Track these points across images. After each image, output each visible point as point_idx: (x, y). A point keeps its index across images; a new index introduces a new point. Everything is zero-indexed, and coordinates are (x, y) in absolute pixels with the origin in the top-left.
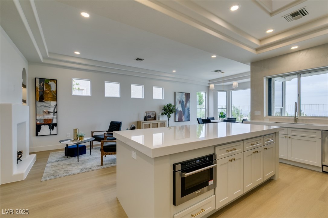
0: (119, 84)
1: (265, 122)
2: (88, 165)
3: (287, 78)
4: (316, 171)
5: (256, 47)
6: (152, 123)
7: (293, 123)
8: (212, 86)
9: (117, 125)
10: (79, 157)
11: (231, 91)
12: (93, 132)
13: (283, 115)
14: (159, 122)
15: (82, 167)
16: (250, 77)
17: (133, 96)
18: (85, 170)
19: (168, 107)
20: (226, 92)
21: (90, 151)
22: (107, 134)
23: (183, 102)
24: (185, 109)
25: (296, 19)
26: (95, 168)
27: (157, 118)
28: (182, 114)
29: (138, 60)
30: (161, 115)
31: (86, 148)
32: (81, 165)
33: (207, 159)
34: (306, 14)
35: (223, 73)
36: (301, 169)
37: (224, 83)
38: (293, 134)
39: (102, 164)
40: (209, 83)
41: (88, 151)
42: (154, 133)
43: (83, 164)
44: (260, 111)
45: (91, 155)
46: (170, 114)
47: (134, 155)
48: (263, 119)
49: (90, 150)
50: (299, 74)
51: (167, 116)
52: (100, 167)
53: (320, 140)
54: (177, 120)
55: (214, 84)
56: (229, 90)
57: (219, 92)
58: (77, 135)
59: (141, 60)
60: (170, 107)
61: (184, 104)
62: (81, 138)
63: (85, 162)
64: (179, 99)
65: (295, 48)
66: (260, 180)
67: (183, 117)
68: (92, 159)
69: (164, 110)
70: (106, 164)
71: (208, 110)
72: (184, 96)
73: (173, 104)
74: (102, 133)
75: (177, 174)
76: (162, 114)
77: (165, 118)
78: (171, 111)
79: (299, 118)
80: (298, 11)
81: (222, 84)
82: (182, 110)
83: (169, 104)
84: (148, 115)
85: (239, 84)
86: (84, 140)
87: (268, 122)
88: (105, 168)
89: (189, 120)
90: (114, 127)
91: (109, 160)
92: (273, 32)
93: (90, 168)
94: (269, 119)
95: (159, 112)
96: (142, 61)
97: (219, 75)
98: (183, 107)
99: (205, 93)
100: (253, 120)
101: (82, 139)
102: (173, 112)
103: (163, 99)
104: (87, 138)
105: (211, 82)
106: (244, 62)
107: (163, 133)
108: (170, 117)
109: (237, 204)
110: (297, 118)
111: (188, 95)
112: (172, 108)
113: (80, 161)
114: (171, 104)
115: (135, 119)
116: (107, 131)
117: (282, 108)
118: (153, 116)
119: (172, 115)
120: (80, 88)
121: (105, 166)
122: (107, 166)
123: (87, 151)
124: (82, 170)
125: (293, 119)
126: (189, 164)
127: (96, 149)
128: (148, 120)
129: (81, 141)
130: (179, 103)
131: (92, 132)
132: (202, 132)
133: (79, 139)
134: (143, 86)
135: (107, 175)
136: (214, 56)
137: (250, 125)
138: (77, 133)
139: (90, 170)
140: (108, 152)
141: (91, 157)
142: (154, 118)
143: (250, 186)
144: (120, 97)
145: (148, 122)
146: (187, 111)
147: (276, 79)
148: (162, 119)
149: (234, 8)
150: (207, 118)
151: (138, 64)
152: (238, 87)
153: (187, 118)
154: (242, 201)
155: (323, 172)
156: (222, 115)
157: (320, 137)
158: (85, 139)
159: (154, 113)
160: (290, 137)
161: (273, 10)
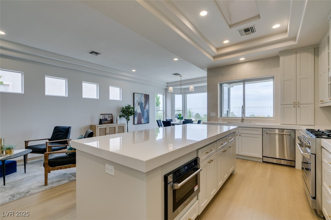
0: (66, 80)
1: (219, 122)
2: (23, 188)
3: (231, 85)
4: (258, 162)
5: (214, 55)
6: (108, 127)
7: (241, 122)
8: (171, 89)
9: (63, 130)
10: (6, 178)
11: (186, 94)
12: (28, 141)
13: (229, 116)
14: (117, 126)
15: (13, 192)
16: (207, 81)
17: (85, 96)
18: (18, 196)
19: (126, 109)
20: (182, 95)
21: (24, 168)
22: (50, 143)
23: (142, 103)
24: (144, 111)
25: (246, 35)
26: (35, 191)
27: (115, 121)
28: (141, 116)
29: (93, 53)
30: (118, 118)
31: (17, 164)
32: (11, 190)
33: (193, 164)
34: (254, 32)
35: (181, 76)
36: (249, 161)
37: (182, 87)
38: (243, 132)
39: (46, 184)
40: (167, 85)
41: (20, 168)
42: (111, 138)
43: (13, 187)
44: (215, 113)
45: (25, 172)
46: (129, 117)
47: (110, 169)
48: (217, 120)
49: (24, 166)
50: (244, 81)
51: (126, 119)
52: (44, 188)
53: (262, 136)
54: (136, 123)
55: (173, 87)
56: (184, 93)
57: (176, 95)
58: (2, 148)
59: (97, 53)
60: (129, 109)
61: (144, 105)
62: (8, 151)
63: (17, 184)
64: (138, 100)
65: (242, 59)
66: (226, 176)
67: (142, 120)
68: (29, 178)
69: (122, 112)
70: (52, 183)
71: (165, 113)
72: (143, 98)
73: (132, 106)
74: (44, 142)
75: (169, 186)
76: (120, 117)
77: (123, 121)
78: (130, 113)
79: (245, 119)
80: (249, 27)
81: (180, 87)
82: (141, 112)
83: (128, 106)
84: (103, 118)
85: (195, 87)
86: (14, 154)
87: (222, 122)
88: (52, 188)
89: (148, 122)
90: (59, 133)
91: (57, 177)
92: (229, 42)
93: (27, 192)
94: (222, 120)
95: (116, 115)
96: (99, 56)
97: (177, 78)
98: (142, 109)
99: (163, 95)
100: (209, 121)
101: (11, 152)
102: (132, 115)
103: (121, 100)
104: (19, 150)
105: (169, 84)
106: (202, 68)
107: (121, 137)
108: (129, 120)
109: (212, 203)
110: (243, 118)
111: (147, 97)
112: (131, 110)
113: (8, 184)
114: (130, 106)
115: (88, 123)
116: (49, 140)
117: (228, 110)
118: (109, 119)
119: (131, 117)
120: (5, 83)
121: (51, 186)
122: (55, 185)
123: (18, 168)
124: (13, 196)
125: (240, 119)
126: (179, 172)
127: (32, 163)
128: (103, 124)
129: (8, 155)
130: (138, 105)
131: (25, 141)
132: (158, 134)
133: (6, 153)
134: (97, 85)
135: (55, 197)
136: (176, 59)
137: (207, 125)
138: (1, 144)
139: (27, 194)
140: (55, 166)
141: (25, 176)
142: (110, 121)
143: (221, 184)
144: (67, 96)
145: (103, 126)
146: (146, 113)
147: (224, 85)
148: (120, 122)
149: (204, 13)
150: (166, 120)
151: (93, 59)
152: (194, 90)
153: (146, 121)
154: (216, 200)
155: (263, 161)
156: (180, 117)
157: (262, 134)
158: (15, 152)
159: (111, 115)
160: (240, 135)
161: (232, 23)
